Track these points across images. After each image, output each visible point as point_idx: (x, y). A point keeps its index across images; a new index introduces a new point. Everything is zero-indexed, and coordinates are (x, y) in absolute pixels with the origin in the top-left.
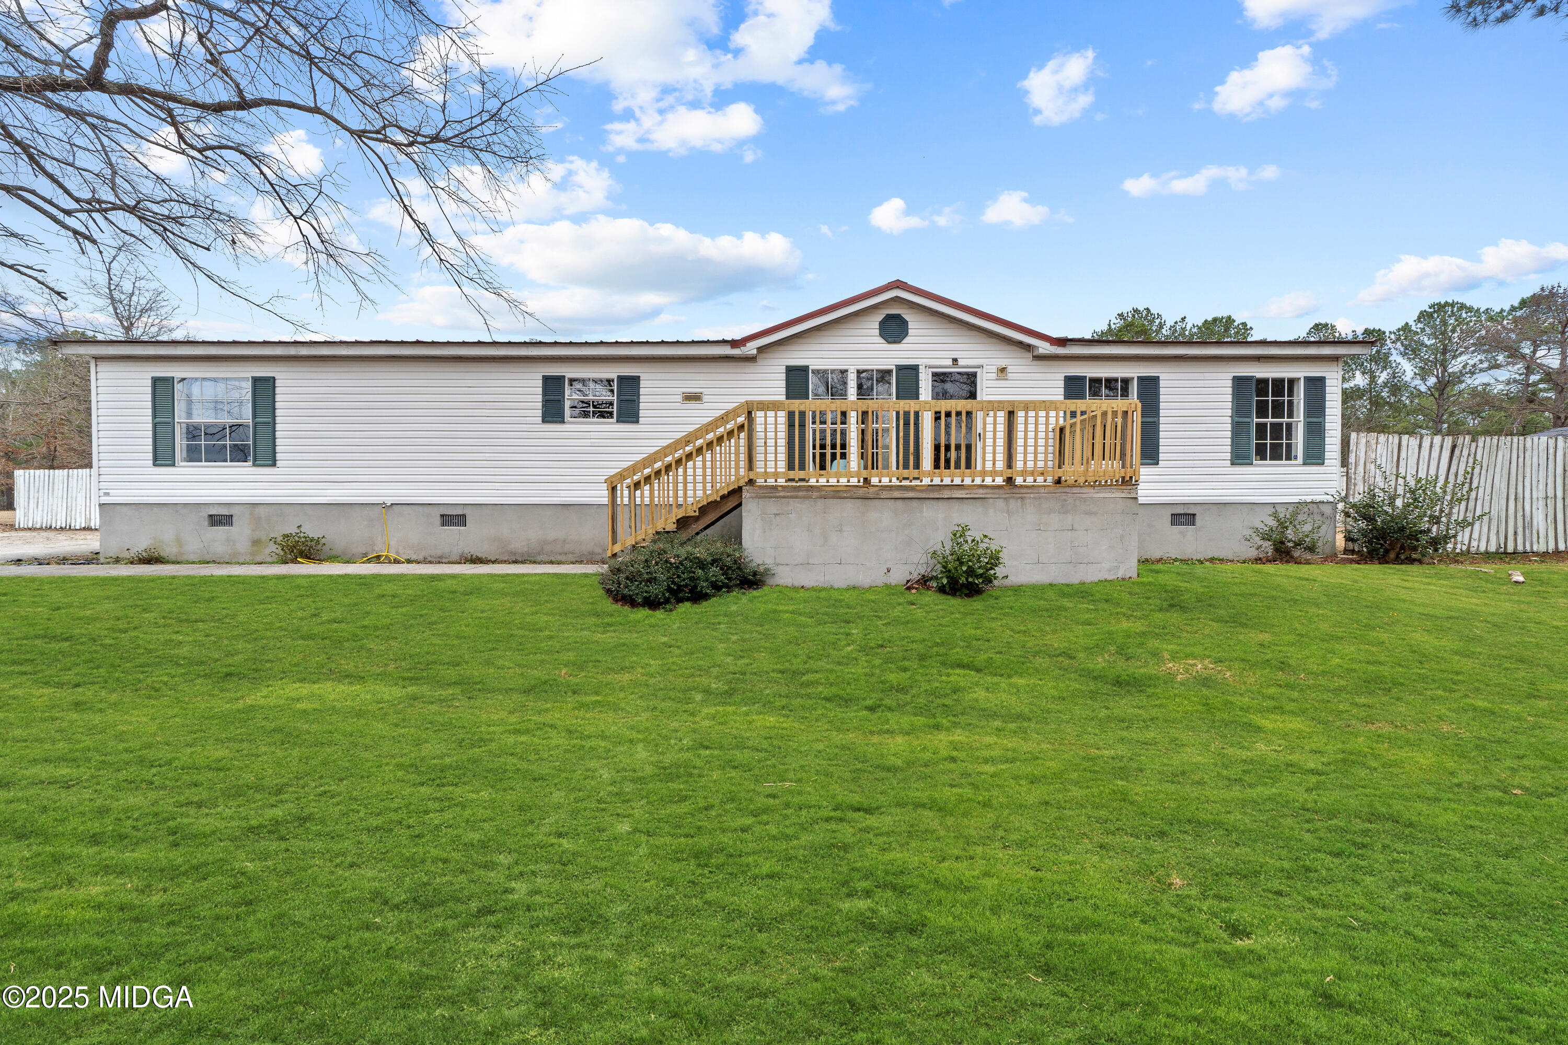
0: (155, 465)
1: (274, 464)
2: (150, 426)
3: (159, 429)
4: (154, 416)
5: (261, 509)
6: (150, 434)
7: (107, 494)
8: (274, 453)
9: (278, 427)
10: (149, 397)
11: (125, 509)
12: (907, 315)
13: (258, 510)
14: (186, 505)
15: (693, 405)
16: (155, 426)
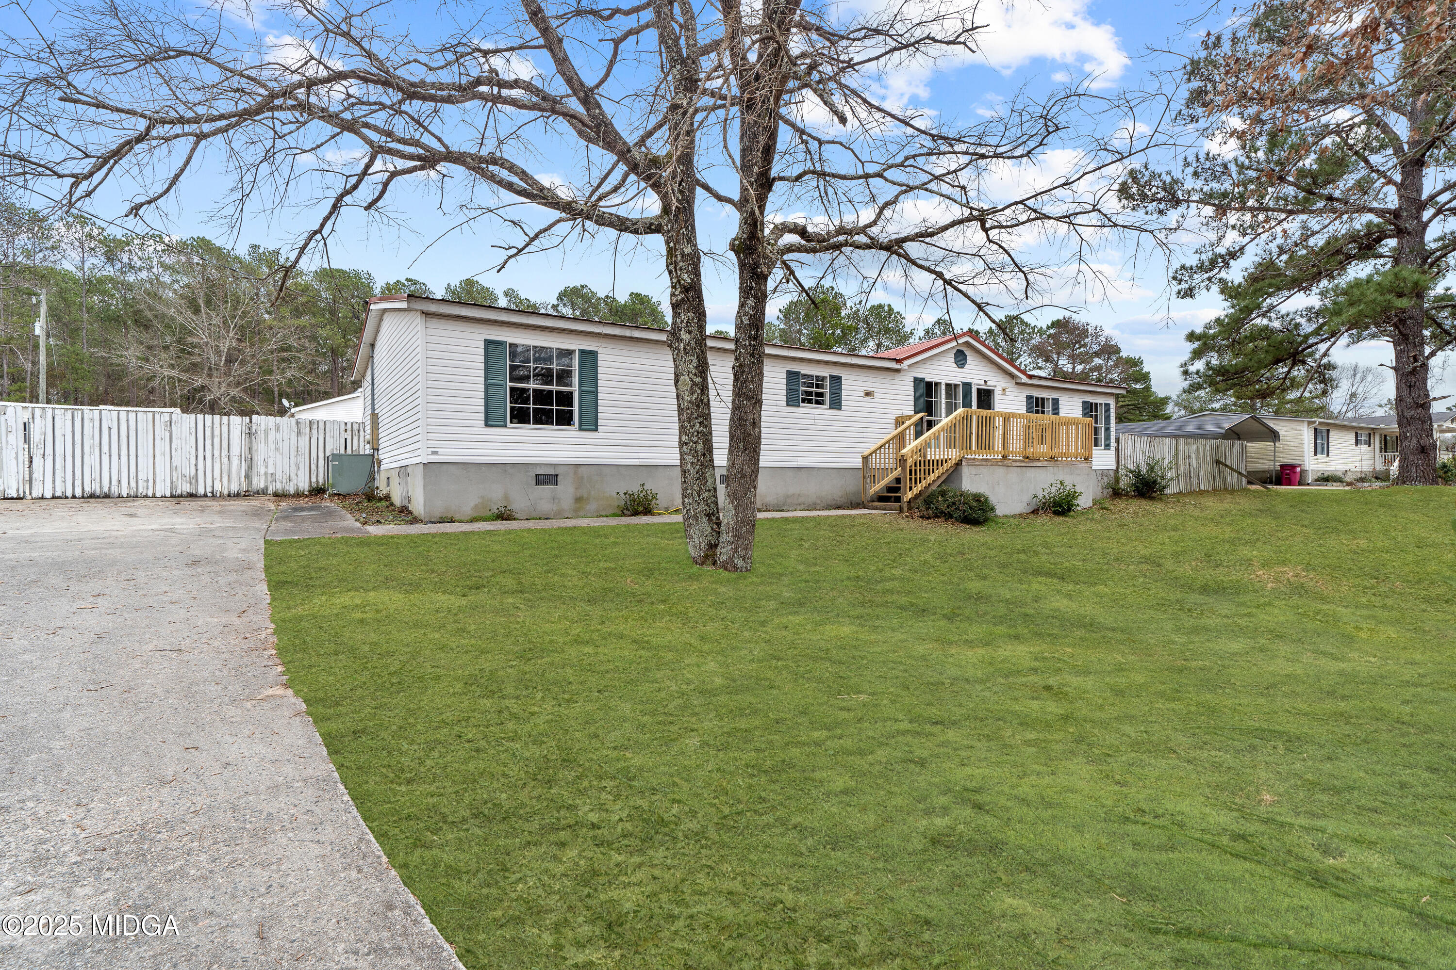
0: (487, 425)
1: (596, 430)
2: (482, 387)
3: (491, 391)
4: (486, 378)
5: (583, 468)
6: (482, 395)
7: (435, 453)
8: (597, 419)
9: (600, 396)
10: (482, 359)
11: (451, 467)
12: (967, 352)
13: (580, 470)
14: (514, 465)
15: (869, 399)
16: (487, 386)
